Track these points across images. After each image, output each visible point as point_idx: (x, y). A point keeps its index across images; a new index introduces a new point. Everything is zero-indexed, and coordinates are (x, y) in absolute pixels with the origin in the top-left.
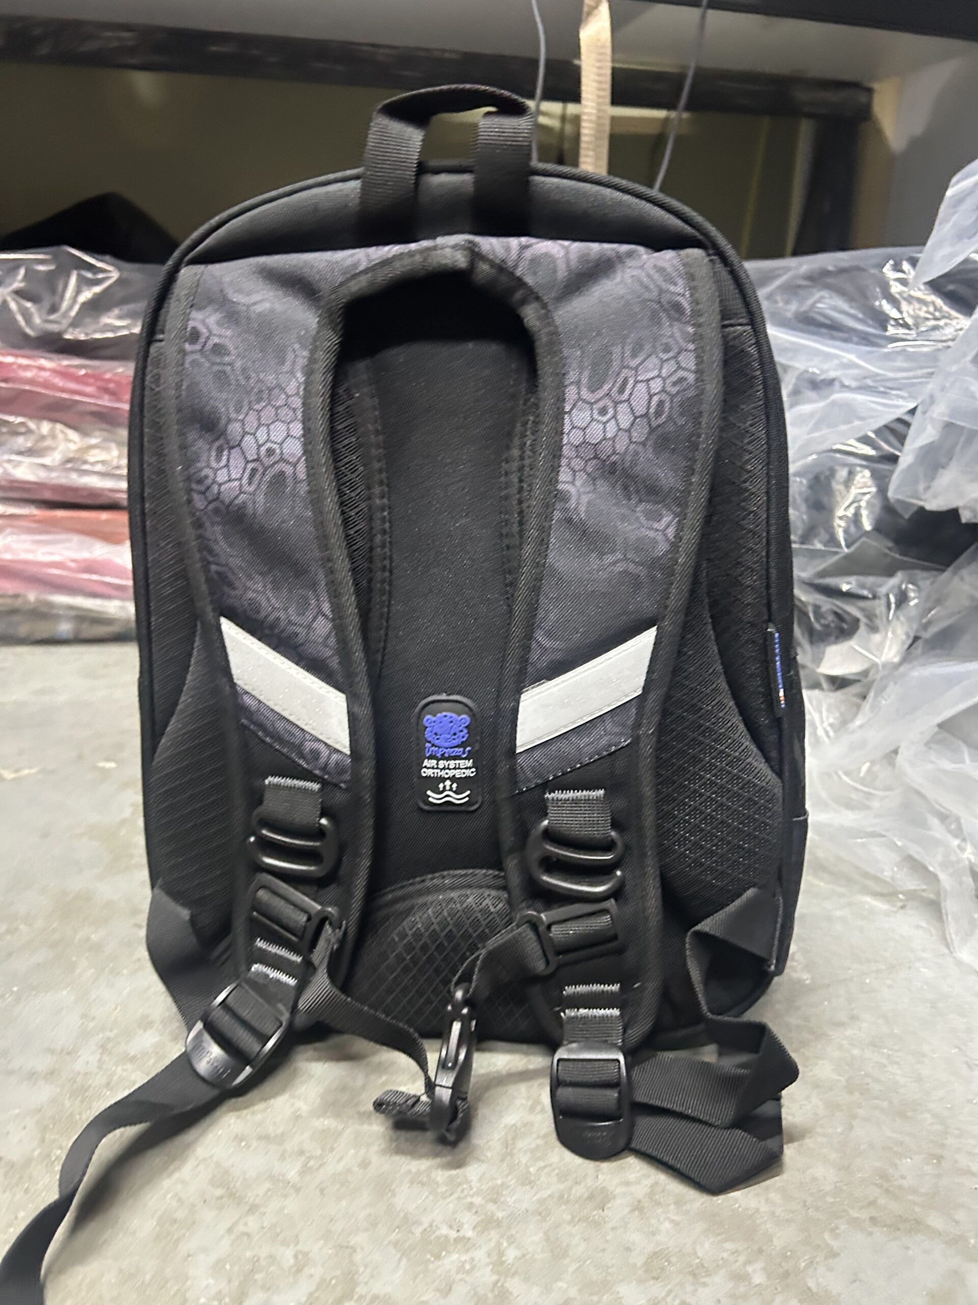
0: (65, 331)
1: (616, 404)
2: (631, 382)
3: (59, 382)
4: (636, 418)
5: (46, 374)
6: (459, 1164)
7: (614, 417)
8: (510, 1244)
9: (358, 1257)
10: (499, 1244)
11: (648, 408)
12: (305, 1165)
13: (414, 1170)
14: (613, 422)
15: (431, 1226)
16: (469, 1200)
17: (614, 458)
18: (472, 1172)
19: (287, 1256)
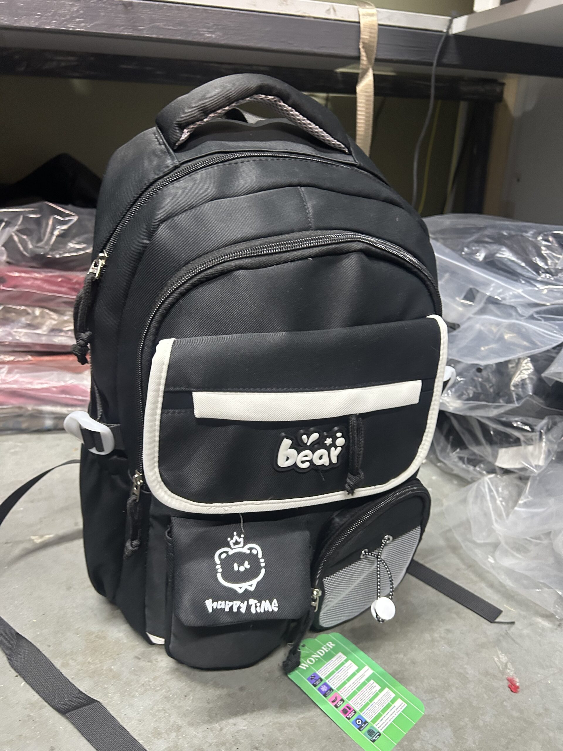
0: (48, 254)
3: (46, 286)
5: (38, 282)
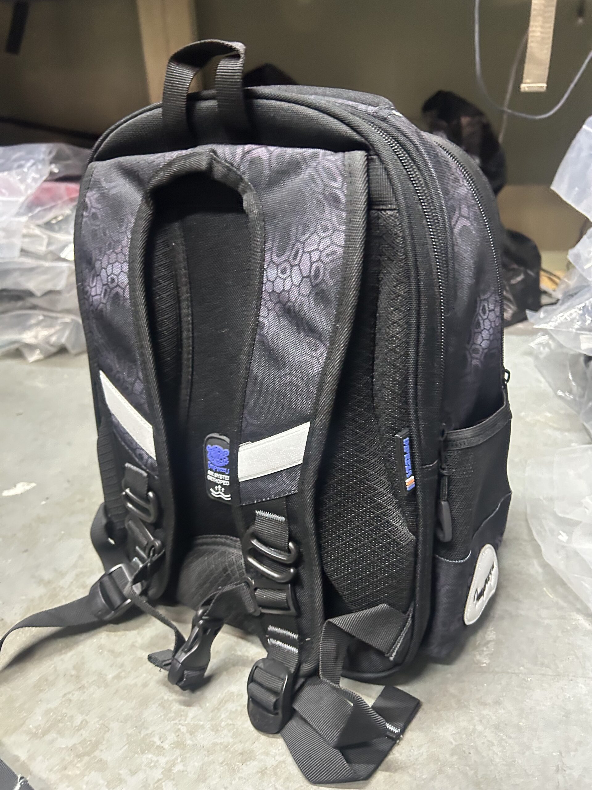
1: (292, 266)
2: (301, 251)
4: (303, 277)
6: (188, 704)
7: (290, 276)
8: (182, 761)
9: (107, 735)
10: (176, 759)
11: (310, 272)
12: (120, 673)
13: (166, 698)
14: (289, 279)
15: (151, 733)
16: (180, 726)
17: (289, 304)
18: (193, 711)
19: (79, 719)
